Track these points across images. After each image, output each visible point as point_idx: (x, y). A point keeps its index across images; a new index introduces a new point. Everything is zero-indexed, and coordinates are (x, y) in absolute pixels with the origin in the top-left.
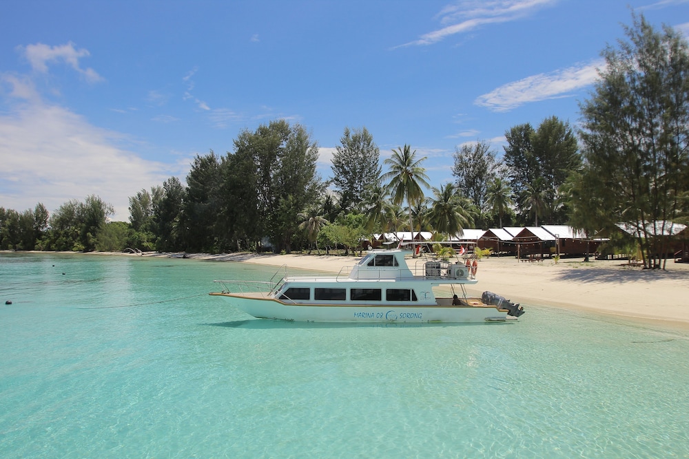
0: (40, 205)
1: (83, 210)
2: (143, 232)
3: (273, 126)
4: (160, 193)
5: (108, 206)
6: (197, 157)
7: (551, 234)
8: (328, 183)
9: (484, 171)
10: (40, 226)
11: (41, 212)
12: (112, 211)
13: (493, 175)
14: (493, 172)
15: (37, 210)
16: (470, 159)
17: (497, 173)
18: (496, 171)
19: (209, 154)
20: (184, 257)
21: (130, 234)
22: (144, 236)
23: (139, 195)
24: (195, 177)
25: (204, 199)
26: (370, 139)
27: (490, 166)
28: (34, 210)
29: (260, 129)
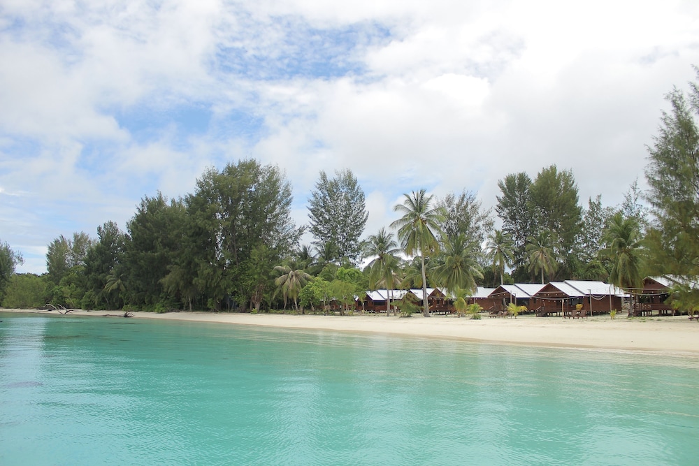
2: (65, 285)
3: (242, 165)
4: (83, 240)
5: (17, 254)
6: (144, 199)
7: (577, 290)
8: (301, 231)
9: (468, 223)
12: (21, 260)
13: (478, 228)
14: (477, 225)
16: (453, 211)
17: (481, 226)
18: (480, 224)
19: (156, 196)
20: (126, 316)
21: (49, 288)
22: (66, 289)
23: (56, 242)
24: (141, 222)
25: (152, 248)
26: (355, 182)
27: (474, 219)
29: (228, 168)
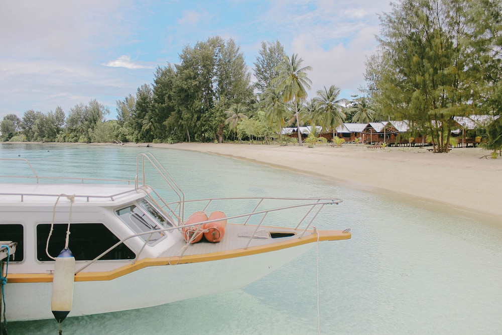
0: (59, 108)
1: (87, 111)
5: (105, 108)
6: (158, 67)
10: (59, 124)
11: (60, 114)
15: (57, 112)
19: (167, 66)
20: (148, 146)
21: (118, 128)
23: (127, 99)
28: (54, 112)
